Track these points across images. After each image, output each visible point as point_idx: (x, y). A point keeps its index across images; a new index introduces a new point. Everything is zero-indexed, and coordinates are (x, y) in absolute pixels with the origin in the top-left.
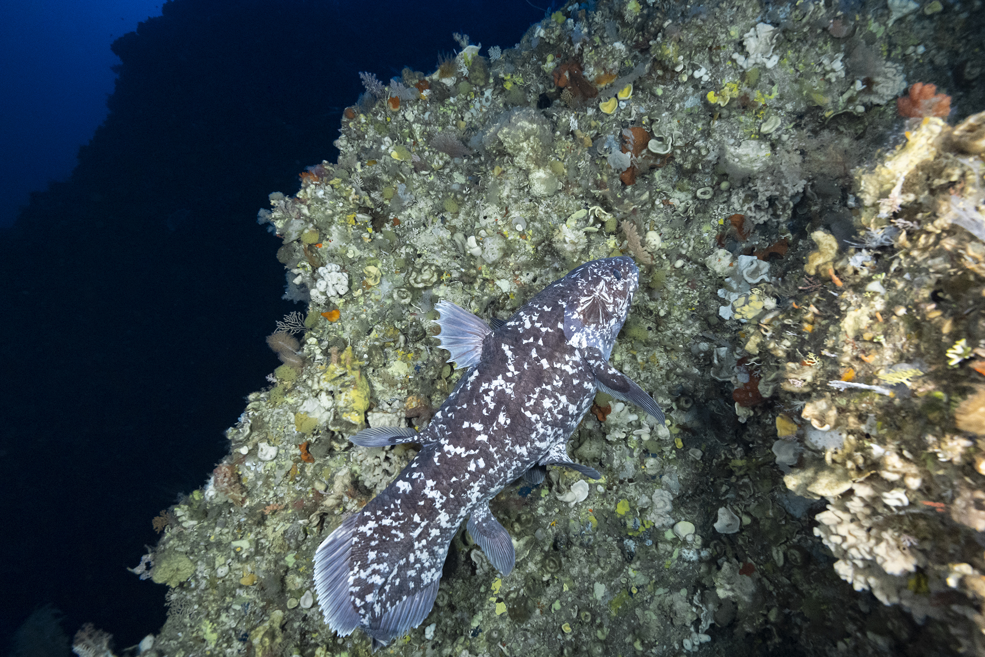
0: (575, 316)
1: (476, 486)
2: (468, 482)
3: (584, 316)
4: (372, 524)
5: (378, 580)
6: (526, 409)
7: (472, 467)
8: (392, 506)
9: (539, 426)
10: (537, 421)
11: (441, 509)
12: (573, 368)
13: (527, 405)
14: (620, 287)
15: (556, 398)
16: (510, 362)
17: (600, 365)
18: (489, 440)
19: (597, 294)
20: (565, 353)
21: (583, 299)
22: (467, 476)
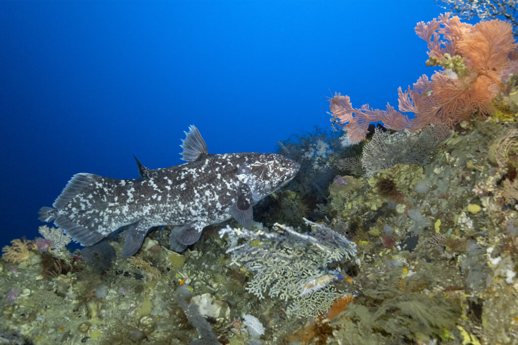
0: (249, 166)
1: (150, 207)
2: (148, 202)
3: (253, 169)
4: (101, 185)
5: (83, 207)
6: (196, 189)
7: (154, 197)
8: (112, 186)
9: (197, 200)
10: (197, 198)
11: (128, 204)
12: (231, 186)
13: (198, 187)
14: (281, 169)
15: (213, 194)
16: (204, 166)
17: (245, 194)
18: (170, 191)
19: (266, 164)
20: (232, 178)
21: (257, 162)
22: (149, 199)
